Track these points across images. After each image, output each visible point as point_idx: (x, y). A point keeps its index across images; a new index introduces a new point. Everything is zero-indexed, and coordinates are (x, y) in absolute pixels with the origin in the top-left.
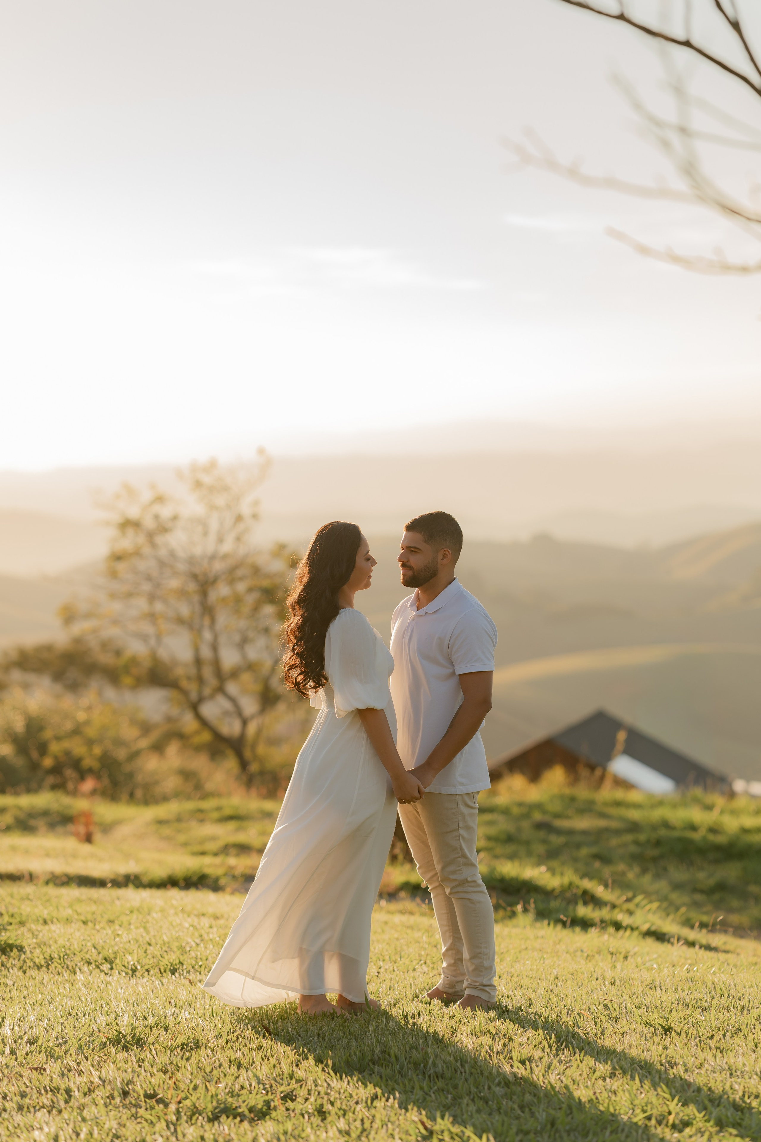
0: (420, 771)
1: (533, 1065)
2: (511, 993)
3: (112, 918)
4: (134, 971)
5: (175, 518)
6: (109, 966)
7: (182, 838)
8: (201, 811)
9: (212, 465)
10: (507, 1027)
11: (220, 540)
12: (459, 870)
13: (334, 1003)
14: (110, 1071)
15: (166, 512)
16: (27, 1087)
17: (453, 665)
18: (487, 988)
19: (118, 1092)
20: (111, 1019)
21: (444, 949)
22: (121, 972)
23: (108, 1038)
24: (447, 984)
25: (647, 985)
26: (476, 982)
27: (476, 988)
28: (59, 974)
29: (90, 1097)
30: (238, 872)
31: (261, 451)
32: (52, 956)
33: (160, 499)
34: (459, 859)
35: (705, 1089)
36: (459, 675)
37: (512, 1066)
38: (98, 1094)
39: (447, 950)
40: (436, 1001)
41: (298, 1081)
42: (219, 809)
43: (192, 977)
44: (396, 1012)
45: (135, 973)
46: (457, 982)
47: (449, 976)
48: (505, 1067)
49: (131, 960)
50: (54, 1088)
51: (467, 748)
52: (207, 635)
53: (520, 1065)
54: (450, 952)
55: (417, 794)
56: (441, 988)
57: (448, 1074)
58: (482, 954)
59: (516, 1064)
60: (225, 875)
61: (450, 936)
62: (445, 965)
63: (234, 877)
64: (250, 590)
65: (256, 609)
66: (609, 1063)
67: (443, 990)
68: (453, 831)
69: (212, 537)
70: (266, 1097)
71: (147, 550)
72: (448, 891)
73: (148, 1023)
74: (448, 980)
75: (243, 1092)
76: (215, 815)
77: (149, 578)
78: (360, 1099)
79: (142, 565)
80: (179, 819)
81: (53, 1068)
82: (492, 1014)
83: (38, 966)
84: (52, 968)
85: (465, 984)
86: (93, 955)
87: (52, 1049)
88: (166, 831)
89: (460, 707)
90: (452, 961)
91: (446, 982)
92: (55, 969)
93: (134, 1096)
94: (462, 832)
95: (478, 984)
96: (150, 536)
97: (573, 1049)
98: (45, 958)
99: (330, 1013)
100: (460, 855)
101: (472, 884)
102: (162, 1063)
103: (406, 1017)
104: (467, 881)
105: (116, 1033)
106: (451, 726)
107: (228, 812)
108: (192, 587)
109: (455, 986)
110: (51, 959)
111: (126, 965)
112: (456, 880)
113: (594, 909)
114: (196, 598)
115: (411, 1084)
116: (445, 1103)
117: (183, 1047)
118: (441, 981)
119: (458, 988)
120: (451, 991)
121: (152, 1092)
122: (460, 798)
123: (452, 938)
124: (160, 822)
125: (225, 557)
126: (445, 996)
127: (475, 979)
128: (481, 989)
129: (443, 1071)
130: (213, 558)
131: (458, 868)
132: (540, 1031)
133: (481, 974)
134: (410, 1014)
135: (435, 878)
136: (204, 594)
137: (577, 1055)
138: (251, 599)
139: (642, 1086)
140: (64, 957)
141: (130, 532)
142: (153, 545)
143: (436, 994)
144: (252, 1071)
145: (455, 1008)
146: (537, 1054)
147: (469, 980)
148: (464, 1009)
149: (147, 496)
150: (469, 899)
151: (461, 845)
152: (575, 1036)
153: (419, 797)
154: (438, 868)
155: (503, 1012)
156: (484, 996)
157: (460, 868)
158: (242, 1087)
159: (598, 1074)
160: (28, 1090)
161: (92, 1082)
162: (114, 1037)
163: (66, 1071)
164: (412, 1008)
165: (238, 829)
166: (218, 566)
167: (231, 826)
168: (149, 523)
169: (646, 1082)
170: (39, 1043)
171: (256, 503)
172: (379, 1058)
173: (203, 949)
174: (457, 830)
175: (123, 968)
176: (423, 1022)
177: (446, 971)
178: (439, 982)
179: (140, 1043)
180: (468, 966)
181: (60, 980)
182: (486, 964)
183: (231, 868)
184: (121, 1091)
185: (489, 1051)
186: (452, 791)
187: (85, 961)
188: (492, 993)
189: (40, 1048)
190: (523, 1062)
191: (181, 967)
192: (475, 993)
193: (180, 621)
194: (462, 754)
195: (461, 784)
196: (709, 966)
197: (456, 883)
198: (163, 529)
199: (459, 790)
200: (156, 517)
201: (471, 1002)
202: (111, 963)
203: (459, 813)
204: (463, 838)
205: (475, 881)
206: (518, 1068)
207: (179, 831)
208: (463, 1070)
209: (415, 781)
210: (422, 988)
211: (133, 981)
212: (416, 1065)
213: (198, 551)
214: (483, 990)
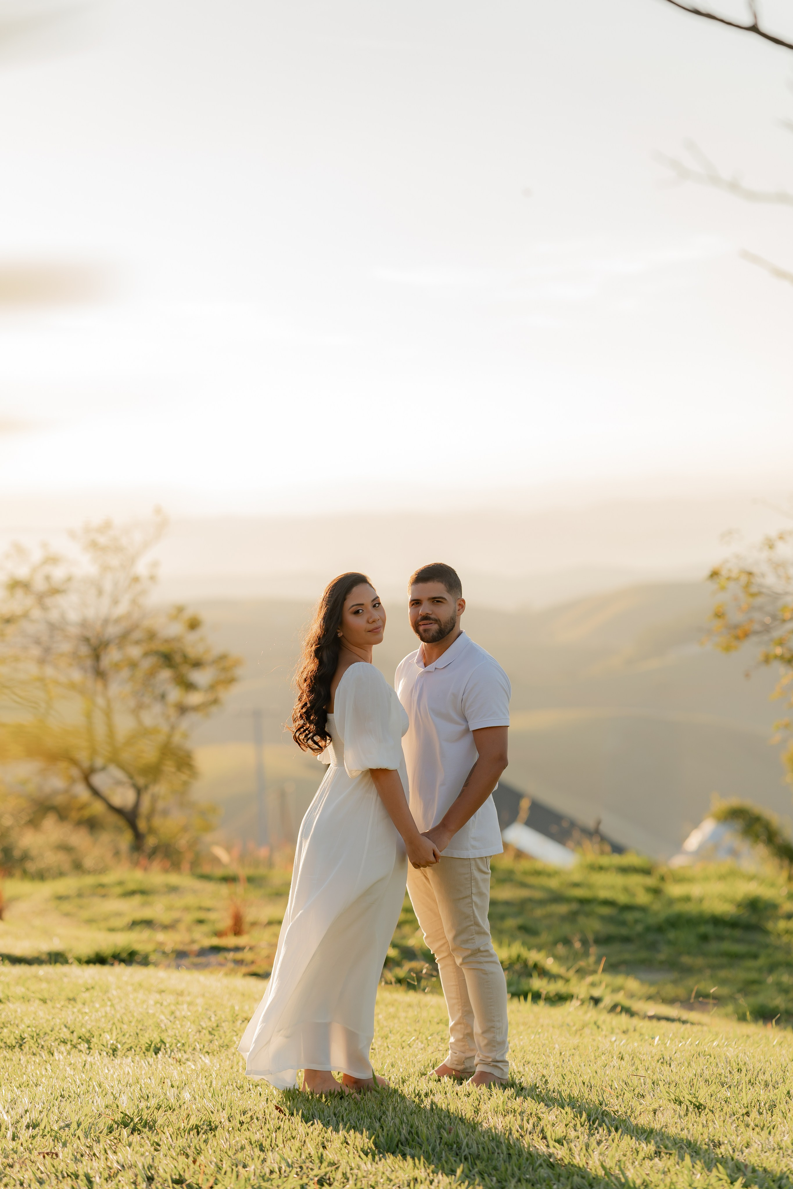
0: (435, 833)
1: (572, 1145)
2: (521, 1069)
3: (71, 996)
4: (115, 1050)
5: (69, 579)
6: (86, 1046)
7: (85, 914)
8: (102, 886)
9: (106, 526)
10: (530, 1105)
11: (116, 602)
12: (471, 939)
13: (340, 1081)
14: (126, 1154)
15: (58, 573)
16: (42, 1173)
17: (466, 721)
18: (500, 1065)
19: (142, 1177)
20: (110, 1100)
21: (451, 1023)
22: (102, 1053)
23: (114, 1120)
24: (456, 1060)
25: (658, 1061)
26: (488, 1057)
27: (488, 1064)
28: (34, 1054)
29: (113, 1183)
30: (168, 948)
31: (158, 511)
32: (23, 1036)
33: (52, 560)
34: (472, 927)
35: (761, 1169)
36: (473, 731)
37: (548, 1146)
38: (120, 1179)
39: (455, 1024)
40: (445, 1079)
41: (331, 1164)
42: (121, 883)
43: (179, 1056)
44: (407, 1090)
45: (115, 1053)
46: (467, 1058)
47: (458, 1053)
48: (542, 1147)
49: (109, 1039)
50: (72, 1173)
51: (480, 810)
52: (100, 701)
53: (557, 1145)
54: (459, 1027)
55: (432, 858)
56: (448, 1065)
57: (485, 1155)
58: (494, 1027)
59: (551, 1143)
60: (155, 951)
61: (459, 1010)
62: (452, 1040)
63: (164, 953)
64: (146, 654)
65: (152, 673)
66: (653, 1142)
67: (454, 1067)
68: (466, 897)
69: (106, 601)
70: (300, 1181)
71: (36, 613)
72: (459, 961)
73: (150, 1104)
74: (456, 1057)
75: (274, 1176)
76: (118, 890)
77: (38, 642)
78: (401, 1183)
79: (31, 628)
80: (80, 895)
81: (66, 1154)
82: (510, 1092)
83: (9, 1047)
84: (26, 1047)
85: (476, 1060)
86: (65, 1034)
87: (57, 1132)
88: (66, 907)
89: (476, 764)
90: (461, 1036)
91: (455, 1058)
92: (30, 1049)
93: (159, 1182)
94: (475, 898)
95: (490, 1060)
96: (41, 598)
97: (608, 1128)
98: (16, 1038)
99: (338, 1092)
100: (473, 922)
101: (485, 954)
102: (180, 1147)
103: (419, 1095)
104: (479, 951)
105: (122, 1115)
106: (467, 784)
107: (131, 886)
108: (84, 650)
109: (464, 1062)
110: (23, 1039)
111: (105, 1044)
112: (468, 949)
113: (549, 982)
114: (89, 663)
115: (449, 1167)
116: (491, 1186)
117: (197, 1128)
118: (448, 1057)
119: (467, 1065)
120: (459, 1068)
121: (178, 1177)
122: (473, 862)
123: (460, 1011)
124: (60, 898)
125: (117, 621)
126: (454, 1073)
127: (487, 1055)
128: (493, 1066)
129: (479, 1152)
130: (106, 622)
131: (471, 937)
132: (568, 1109)
133: (494, 1049)
134: (423, 1093)
135: (443, 948)
136: (97, 657)
137: (613, 1133)
138: (147, 664)
139: (693, 1167)
140: (36, 1037)
141: (19, 593)
142: (44, 608)
143: (444, 1071)
144: (278, 1154)
145: (468, 1085)
146: (572, 1134)
147: (481, 1056)
148: (477, 1086)
149: (37, 556)
150: (482, 970)
151: (473, 912)
152: (605, 1114)
153: (435, 861)
154: (449, 936)
155: (520, 1090)
156: (497, 1073)
157: (472, 937)
158: (272, 1172)
159: (642, 1155)
160: (44, 1176)
161: (110, 1168)
162: (120, 1120)
163: (79, 1156)
164: (424, 1086)
165: (144, 904)
166: (112, 631)
167: (137, 900)
168: (40, 585)
169: (698, 1162)
170: (42, 1126)
171: (155, 564)
172: (407, 1139)
173: (179, 1026)
174: (470, 896)
175: (102, 1048)
176: (440, 1100)
177: (453, 1046)
178: (447, 1059)
179: (150, 1125)
180: (480, 1040)
181: (37, 1061)
182: (499, 1038)
183: (161, 944)
184: (145, 1175)
185: (520, 1130)
186: (464, 854)
187: (59, 1040)
188: (505, 1070)
189: (43, 1132)
190: (559, 1141)
191: (163, 1046)
192: (488, 1069)
193: (72, 686)
194: (475, 817)
195: (474, 847)
196: (711, 1040)
197: (469, 952)
198: (55, 591)
199: (471, 854)
200: (48, 578)
201: (484, 1079)
202: (88, 1042)
203: (472, 878)
204: (476, 905)
205: (487, 951)
206: (554, 1147)
207: (81, 907)
208: (500, 1151)
209: (429, 845)
210: (426, 1064)
211: (117, 1061)
212: (449, 1146)
213: (90, 613)
214: (496, 1066)
